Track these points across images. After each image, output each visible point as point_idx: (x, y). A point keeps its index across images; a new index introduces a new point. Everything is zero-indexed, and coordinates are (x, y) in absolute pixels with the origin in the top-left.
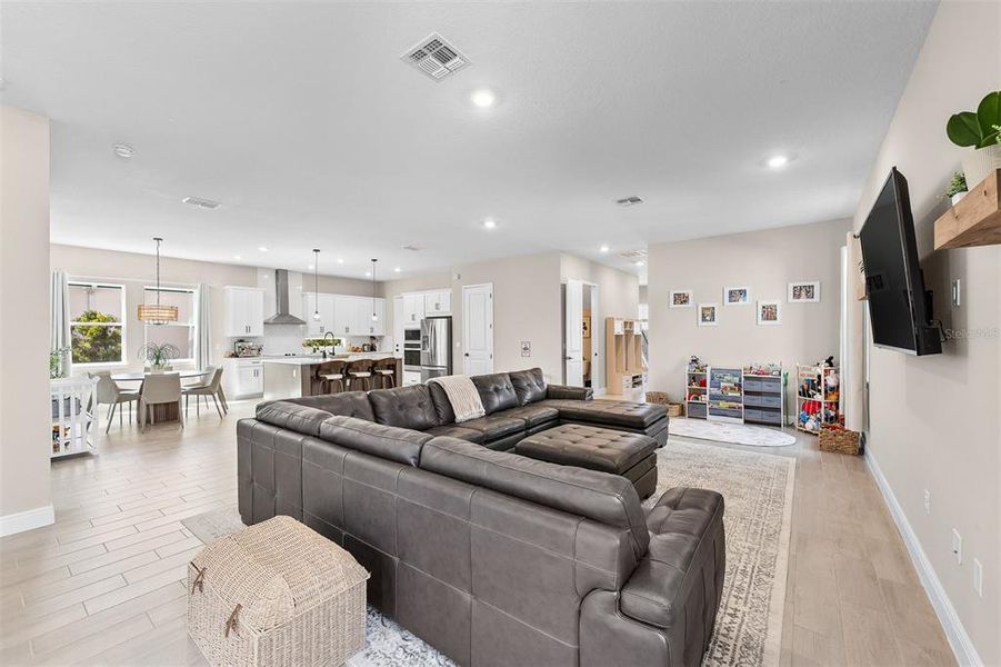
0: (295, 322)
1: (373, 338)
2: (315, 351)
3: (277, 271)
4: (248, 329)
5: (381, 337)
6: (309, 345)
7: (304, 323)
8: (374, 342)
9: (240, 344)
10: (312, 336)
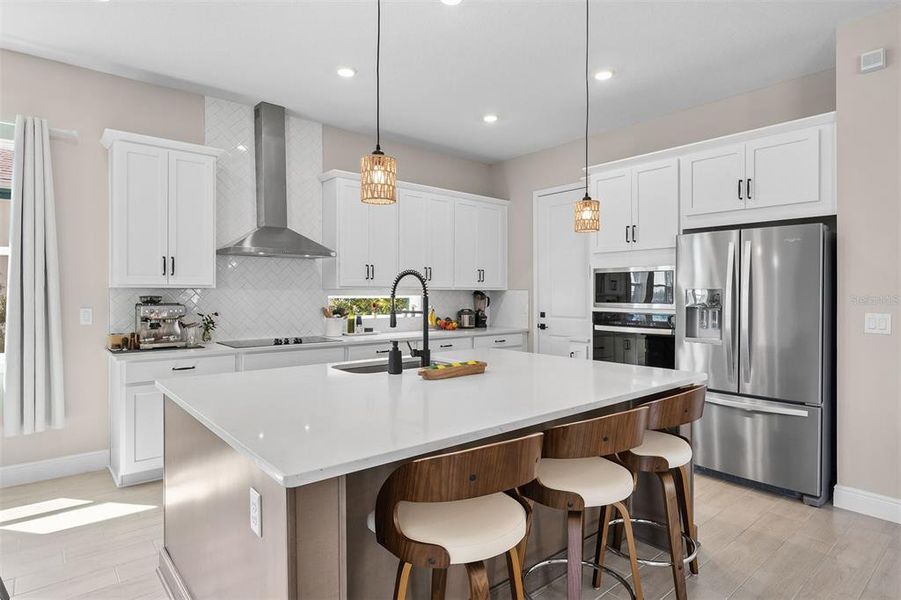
0: (303, 248)
1: (478, 295)
2: (351, 329)
3: (257, 111)
4: (169, 266)
5: (498, 294)
6: (339, 312)
7: (325, 252)
8: (481, 304)
9: (145, 311)
10: (345, 289)
